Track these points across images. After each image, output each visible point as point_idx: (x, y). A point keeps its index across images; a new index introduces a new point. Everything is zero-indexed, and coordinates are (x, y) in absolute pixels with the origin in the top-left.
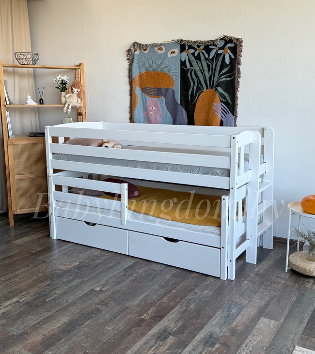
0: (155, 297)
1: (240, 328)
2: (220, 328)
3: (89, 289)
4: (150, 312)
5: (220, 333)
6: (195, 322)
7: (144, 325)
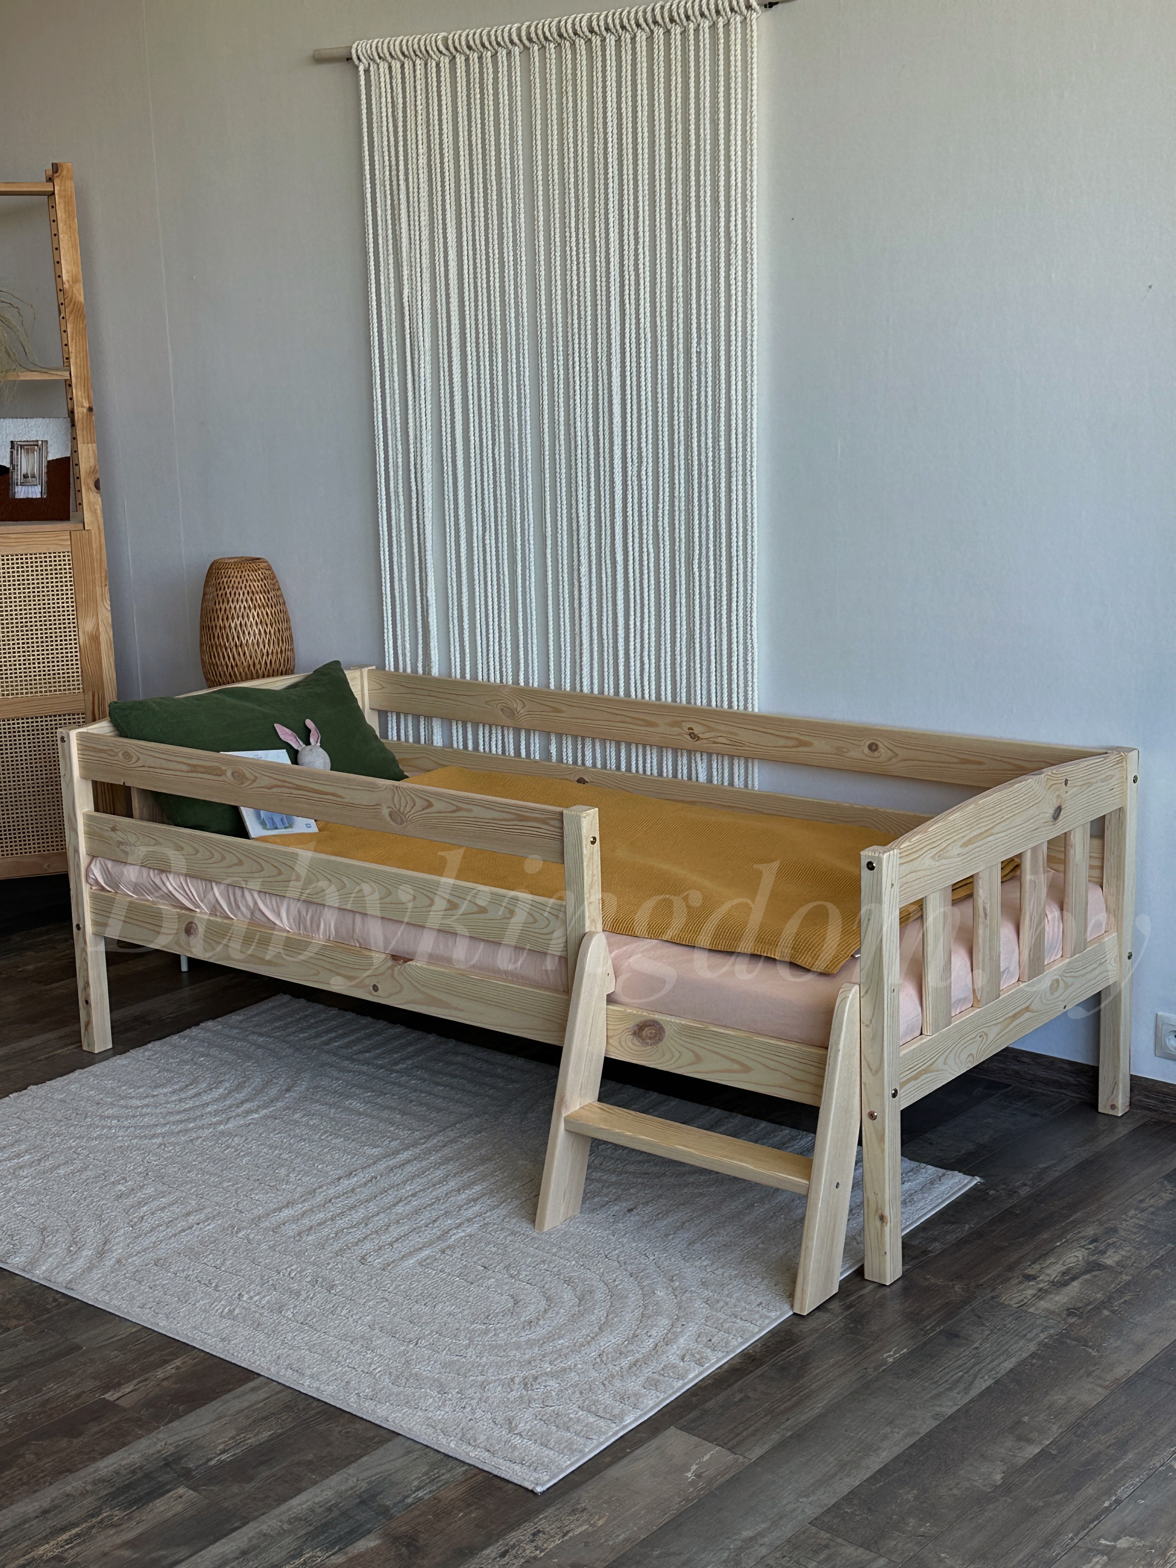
4: (160, 1373)
5: (418, 1489)
6: (339, 1428)
7: (96, 1429)
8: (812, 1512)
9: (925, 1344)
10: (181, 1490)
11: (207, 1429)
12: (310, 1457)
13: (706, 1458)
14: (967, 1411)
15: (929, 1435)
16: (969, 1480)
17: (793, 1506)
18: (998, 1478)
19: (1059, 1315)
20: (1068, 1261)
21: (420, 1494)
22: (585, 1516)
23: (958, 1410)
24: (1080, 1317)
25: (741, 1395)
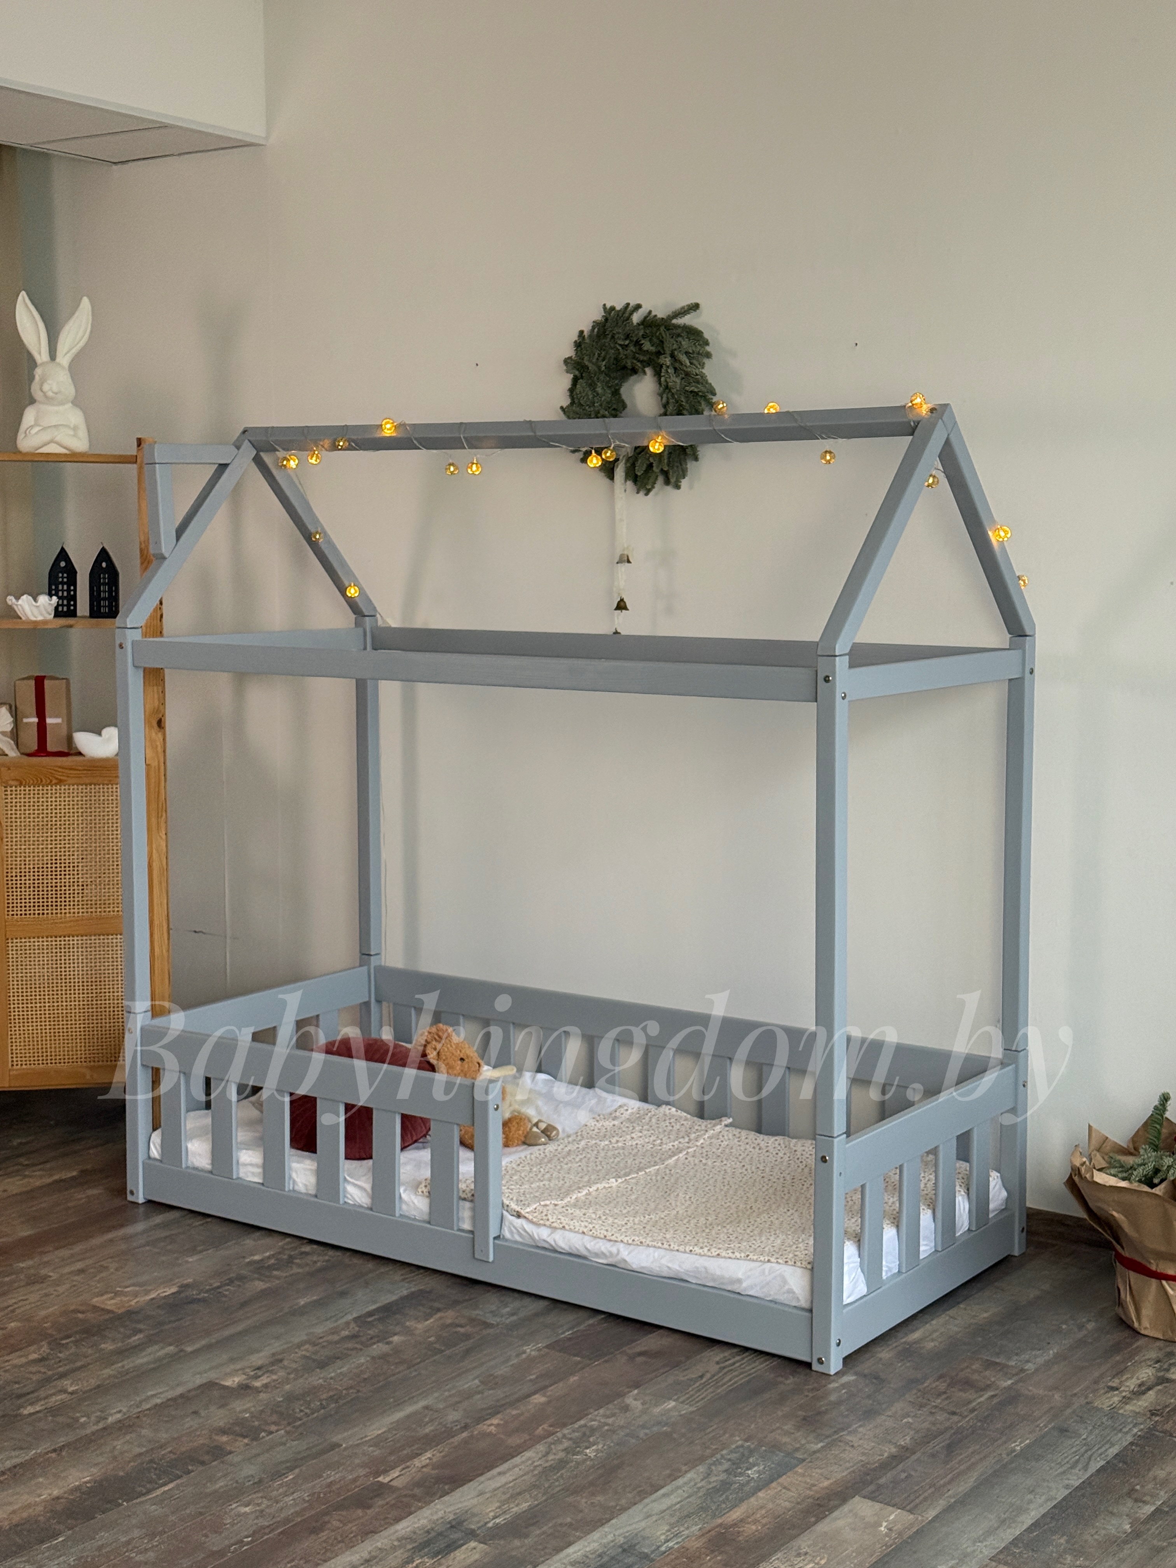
0: (453, 1416)
1: (751, 1529)
2: (672, 1525)
3: (199, 1380)
4: (418, 1462)
5: (667, 1541)
6: (584, 1500)
7: (381, 1503)
8: (988, 1552)
9: (1043, 1437)
10: (473, 1544)
11: (475, 1501)
12: (569, 1520)
13: (892, 1517)
14: (1090, 1483)
15: (1064, 1499)
16: (1104, 1529)
17: (972, 1549)
18: (1127, 1527)
19: (1145, 1415)
20: (1141, 1376)
21: (670, 1544)
22: (809, 1558)
23: (1083, 1482)
24: (1161, 1415)
25: (906, 1474)
